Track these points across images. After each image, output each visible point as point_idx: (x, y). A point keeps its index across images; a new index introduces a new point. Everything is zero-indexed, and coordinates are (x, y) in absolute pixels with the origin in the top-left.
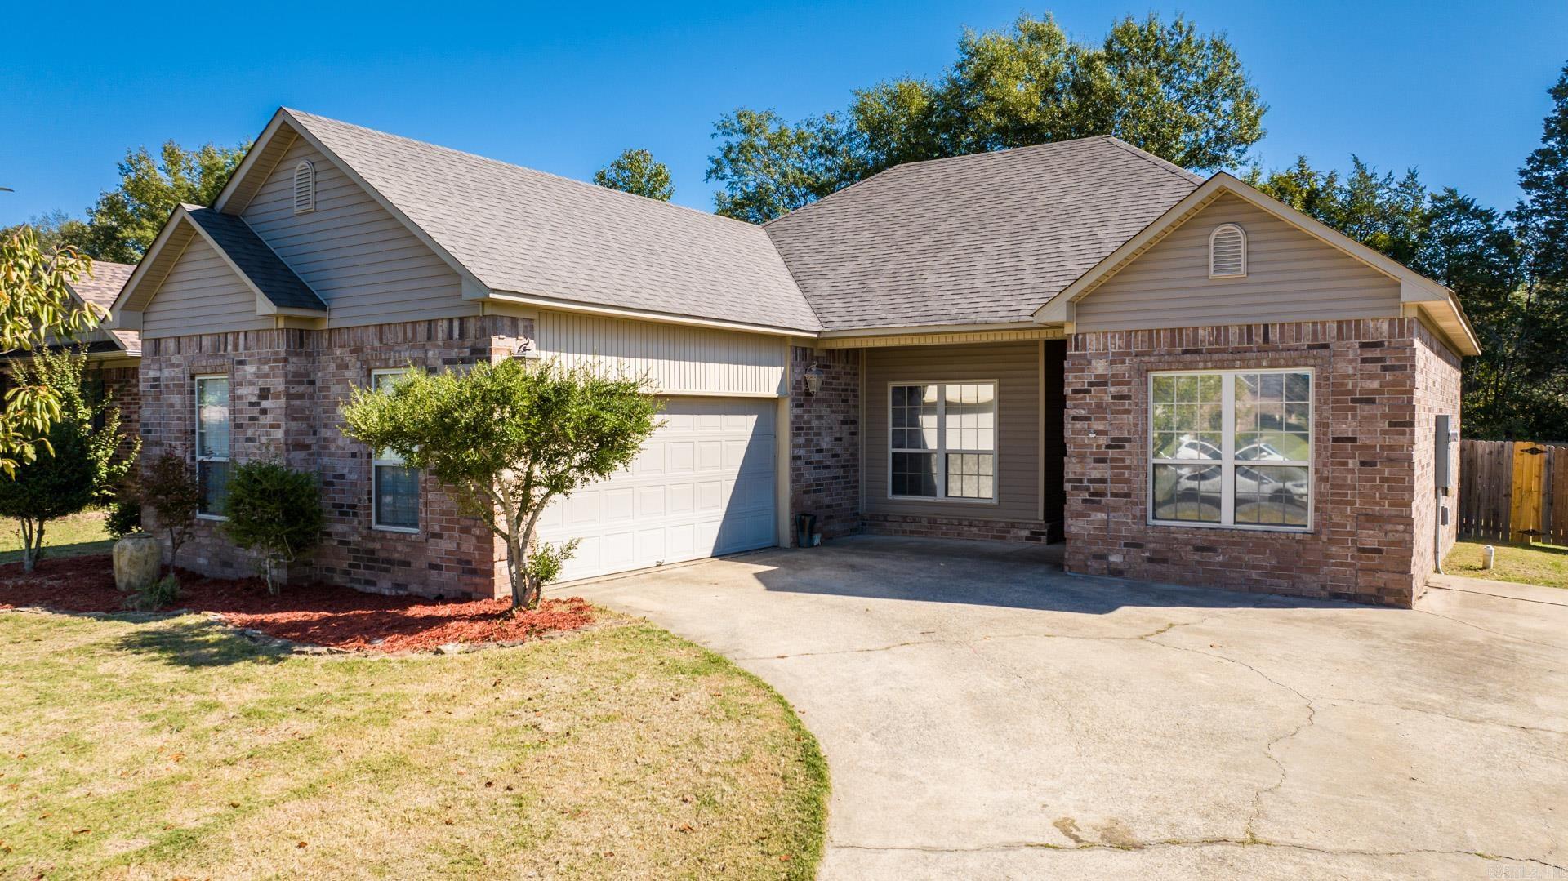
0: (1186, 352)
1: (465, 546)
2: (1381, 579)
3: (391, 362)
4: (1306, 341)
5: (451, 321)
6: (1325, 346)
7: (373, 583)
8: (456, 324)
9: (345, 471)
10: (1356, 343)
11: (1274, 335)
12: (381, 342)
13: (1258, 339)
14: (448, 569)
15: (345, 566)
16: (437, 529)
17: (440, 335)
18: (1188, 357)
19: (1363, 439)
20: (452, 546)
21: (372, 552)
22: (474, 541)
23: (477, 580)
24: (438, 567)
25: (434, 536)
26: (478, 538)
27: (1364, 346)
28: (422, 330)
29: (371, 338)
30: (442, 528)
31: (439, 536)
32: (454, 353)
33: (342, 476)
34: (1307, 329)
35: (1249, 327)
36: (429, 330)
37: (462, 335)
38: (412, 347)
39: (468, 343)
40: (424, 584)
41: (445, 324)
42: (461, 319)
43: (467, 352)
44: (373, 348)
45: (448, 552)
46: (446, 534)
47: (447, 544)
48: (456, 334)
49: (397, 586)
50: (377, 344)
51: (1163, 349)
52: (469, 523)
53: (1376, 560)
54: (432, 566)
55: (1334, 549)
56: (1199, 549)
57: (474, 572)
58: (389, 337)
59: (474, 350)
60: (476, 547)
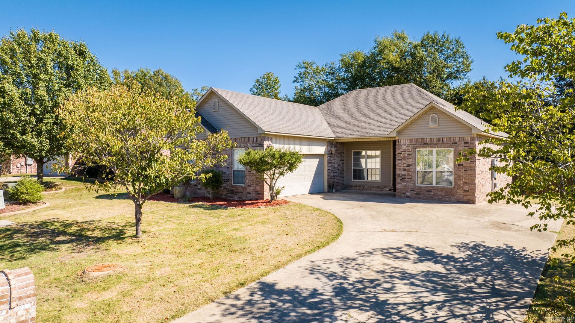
0: (424, 144)
1: (257, 188)
2: (469, 197)
4: (452, 142)
5: (254, 137)
6: (456, 143)
7: (233, 197)
8: (255, 138)
9: (226, 172)
10: (463, 142)
11: (445, 140)
13: (441, 141)
14: (253, 193)
15: (225, 194)
16: (250, 184)
17: (251, 141)
18: (425, 145)
19: (464, 165)
20: (254, 188)
21: (233, 190)
22: (259, 187)
23: (260, 196)
24: (250, 193)
25: (249, 186)
26: (260, 186)
27: (465, 143)
28: (246, 139)
30: (251, 184)
32: (254, 145)
33: (225, 173)
34: (452, 139)
35: (439, 138)
36: (248, 139)
38: (244, 143)
39: (258, 142)
41: (252, 138)
42: (256, 137)
43: (258, 145)
46: (252, 186)
47: (252, 188)
48: (255, 140)
49: (239, 198)
51: (419, 143)
52: (258, 183)
53: (468, 193)
54: (248, 193)
55: (458, 191)
56: (427, 191)
57: (259, 194)
59: (259, 144)
60: (260, 188)
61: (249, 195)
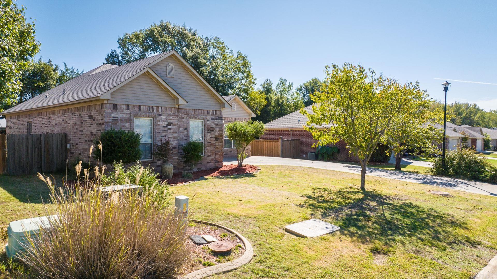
1: (216, 157)
3: (197, 118)
5: (213, 111)
8: (214, 112)
9: (183, 144)
12: (194, 113)
14: (212, 163)
15: (182, 167)
16: (209, 154)
17: (210, 113)
20: (213, 157)
23: (219, 163)
25: (208, 156)
28: (206, 112)
29: (191, 112)
30: (210, 154)
31: (210, 156)
32: (214, 117)
33: (182, 145)
36: (208, 112)
37: (216, 114)
38: (203, 115)
39: (217, 115)
40: (206, 167)
41: (212, 111)
42: (216, 111)
43: (217, 118)
44: (192, 114)
45: (212, 159)
47: (212, 157)
48: (214, 113)
49: (198, 169)
50: (193, 113)
52: (217, 152)
54: (208, 163)
58: (197, 113)
59: (219, 117)
60: (219, 157)
61: (209, 164)
